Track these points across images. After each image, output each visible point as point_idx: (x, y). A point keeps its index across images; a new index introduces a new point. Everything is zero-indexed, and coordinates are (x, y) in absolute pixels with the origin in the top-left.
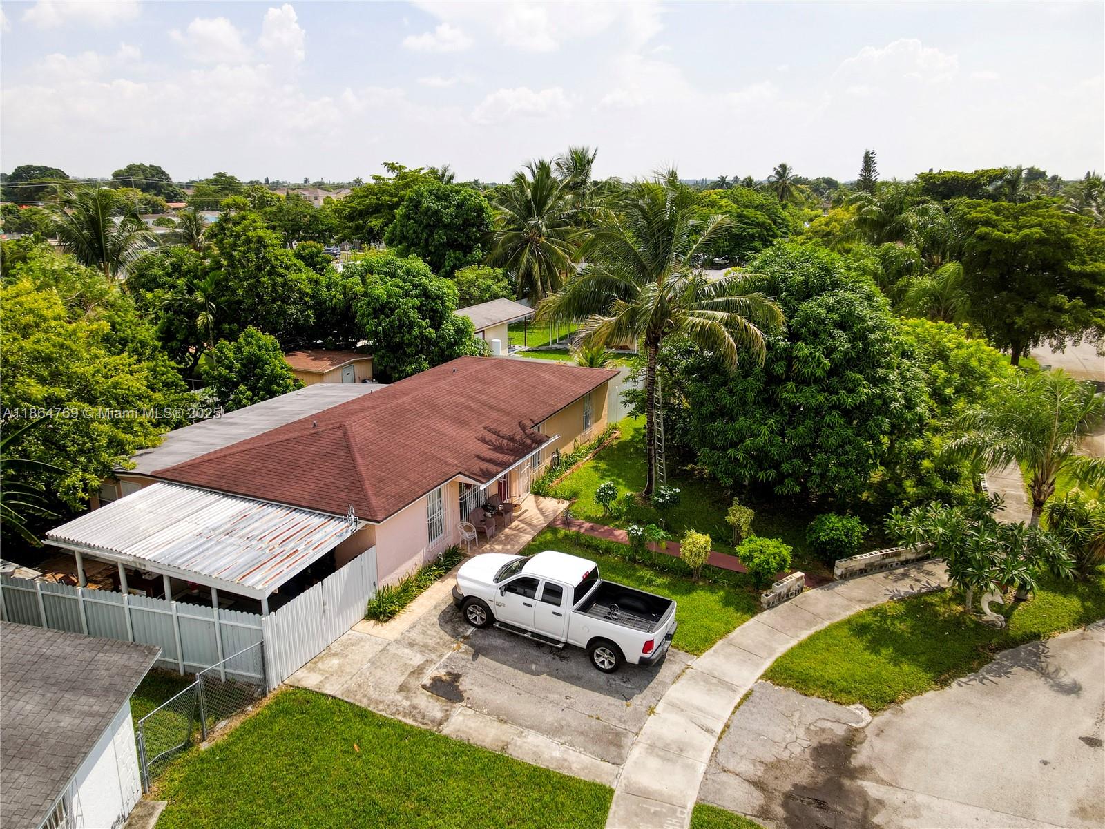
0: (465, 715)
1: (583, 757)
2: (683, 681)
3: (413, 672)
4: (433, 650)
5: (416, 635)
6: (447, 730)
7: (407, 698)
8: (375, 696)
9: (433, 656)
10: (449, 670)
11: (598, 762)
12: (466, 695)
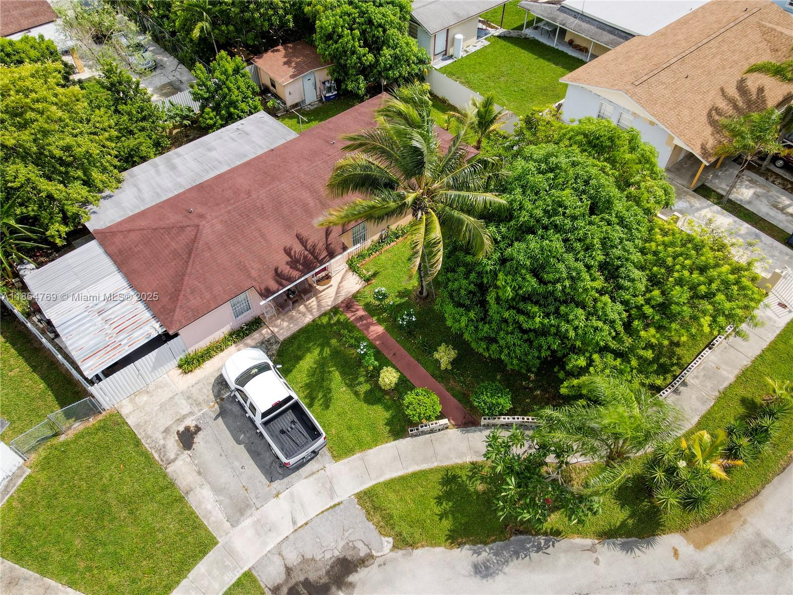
0: (185, 461)
1: (220, 514)
2: (311, 479)
3: (178, 420)
4: (199, 404)
5: (194, 391)
6: (170, 469)
7: (164, 438)
8: (149, 432)
9: (196, 410)
10: (198, 423)
11: (225, 521)
12: (194, 446)
